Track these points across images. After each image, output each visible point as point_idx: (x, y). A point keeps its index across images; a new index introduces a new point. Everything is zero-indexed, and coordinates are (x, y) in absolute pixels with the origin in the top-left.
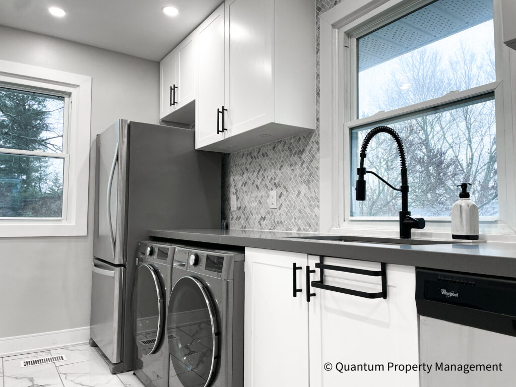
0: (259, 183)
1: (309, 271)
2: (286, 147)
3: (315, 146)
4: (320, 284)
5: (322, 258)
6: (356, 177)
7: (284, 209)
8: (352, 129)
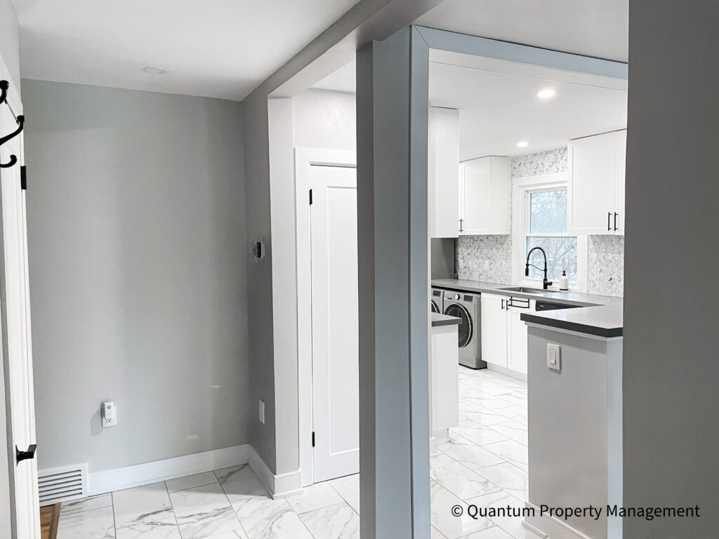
0: (478, 255)
1: (507, 302)
2: (494, 240)
3: (510, 242)
4: (511, 305)
5: (511, 297)
6: (525, 267)
7: (493, 271)
8: (527, 237)
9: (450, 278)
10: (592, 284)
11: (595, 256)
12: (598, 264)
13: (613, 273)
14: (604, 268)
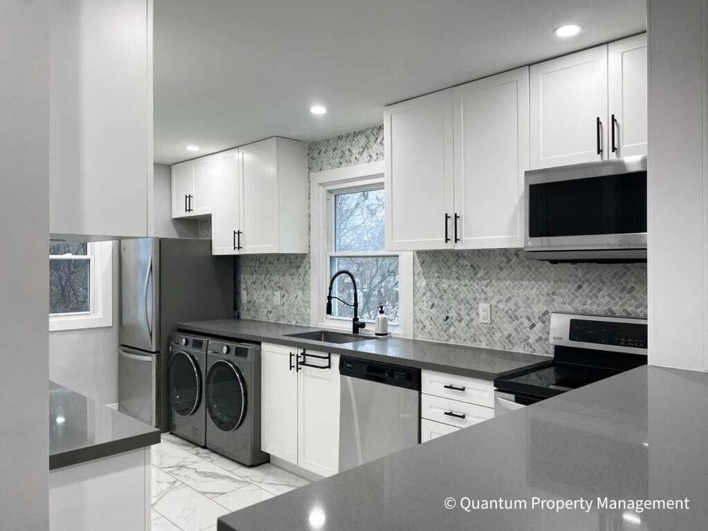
0: (266, 284)
1: (298, 357)
2: (287, 261)
3: (308, 265)
4: (303, 363)
5: (304, 350)
7: (286, 307)
8: (331, 257)
9: (229, 318)
10: (421, 325)
11: (424, 283)
12: (428, 294)
13: (450, 308)
14: (436, 301)
